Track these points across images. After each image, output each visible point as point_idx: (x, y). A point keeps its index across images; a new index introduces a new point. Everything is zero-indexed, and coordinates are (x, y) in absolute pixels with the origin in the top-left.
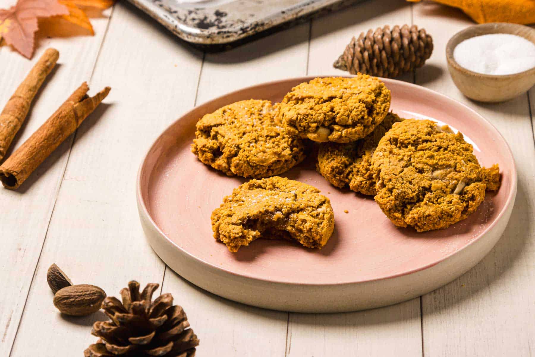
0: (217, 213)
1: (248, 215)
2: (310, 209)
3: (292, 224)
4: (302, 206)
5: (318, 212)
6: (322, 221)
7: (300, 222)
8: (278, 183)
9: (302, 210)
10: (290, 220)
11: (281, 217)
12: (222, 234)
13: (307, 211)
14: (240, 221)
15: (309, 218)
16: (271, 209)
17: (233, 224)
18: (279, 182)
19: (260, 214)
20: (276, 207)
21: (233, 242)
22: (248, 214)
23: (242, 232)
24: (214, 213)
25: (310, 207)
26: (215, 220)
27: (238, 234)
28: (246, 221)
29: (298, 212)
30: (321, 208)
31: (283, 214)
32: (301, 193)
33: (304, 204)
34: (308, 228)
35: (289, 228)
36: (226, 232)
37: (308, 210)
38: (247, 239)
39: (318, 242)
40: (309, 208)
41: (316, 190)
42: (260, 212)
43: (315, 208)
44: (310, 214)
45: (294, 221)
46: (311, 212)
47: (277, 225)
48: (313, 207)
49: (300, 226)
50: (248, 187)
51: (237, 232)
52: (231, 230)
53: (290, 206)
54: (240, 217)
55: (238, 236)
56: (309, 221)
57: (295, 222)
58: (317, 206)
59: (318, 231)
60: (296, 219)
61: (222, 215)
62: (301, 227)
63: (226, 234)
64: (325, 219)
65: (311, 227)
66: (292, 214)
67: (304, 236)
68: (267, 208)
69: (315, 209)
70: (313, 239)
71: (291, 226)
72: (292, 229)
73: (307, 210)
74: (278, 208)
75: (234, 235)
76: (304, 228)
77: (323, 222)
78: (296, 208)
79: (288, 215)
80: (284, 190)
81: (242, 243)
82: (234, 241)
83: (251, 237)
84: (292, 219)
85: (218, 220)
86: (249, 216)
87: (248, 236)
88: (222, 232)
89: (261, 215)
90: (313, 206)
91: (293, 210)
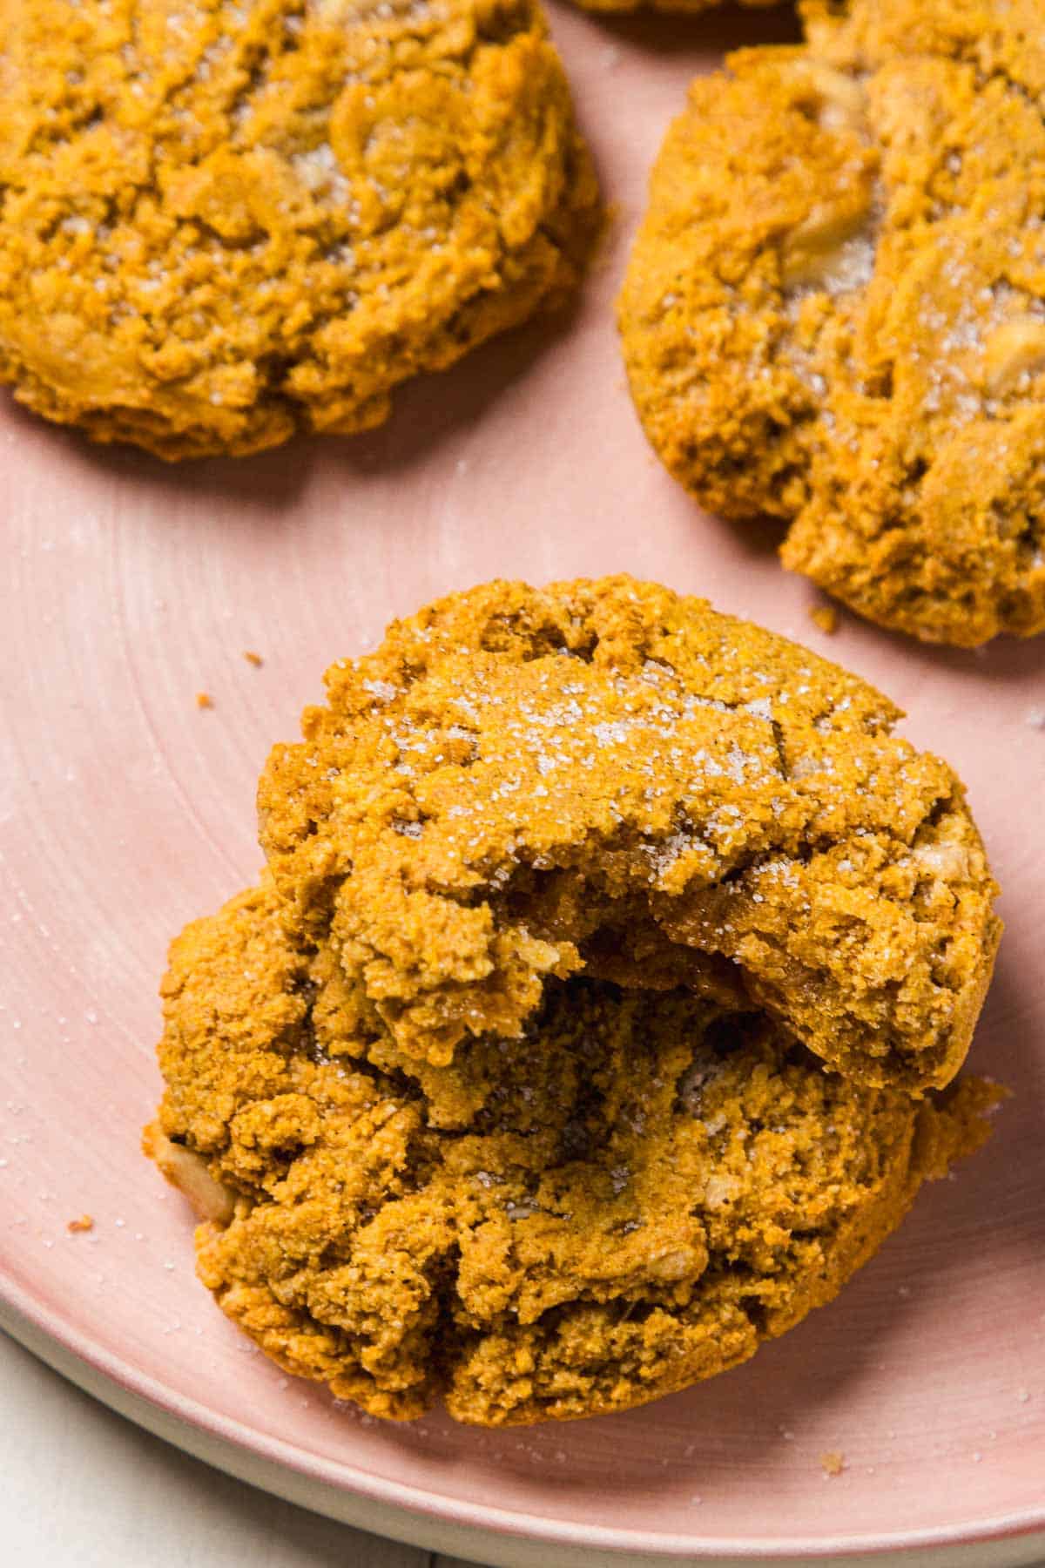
0: (303, 780)
1: (521, 841)
2: (876, 843)
3: (766, 928)
4: (831, 820)
5: (924, 871)
6: (945, 933)
7: (823, 929)
8: (666, 633)
9: (826, 843)
10: (757, 898)
11: (712, 874)
12: (363, 938)
13: (860, 857)
14: (475, 879)
15: (878, 913)
16: (656, 819)
17: (431, 888)
18: (670, 626)
19: (590, 845)
20: (679, 805)
21: (430, 1001)
22: (517, 832)
23: (492, 953)
24: (284, 769)
25: (874, 830)
26: (292, 824)
27: (469, 960)
28: (503, 875)
29: (805, 853)
30: (932, 840)
31: (717, 856)
32: (806, 721)
33: (842, 813)
34: (879, 979)
35: (749, 950)
36: (391, 933)
37: (867, 852)
38: (515, 993)
39: (920, 1064)
40: (871, 840)
41: (883, 707)
42: (593, 832)
43: (904, 841)
44: (879, 877)
45: (781, 908)
46: (884, 866)
47: (675, 917)
48: (887, 829)
49: (820, 952)
50: (483, 624)
51: (463, 951)
52: (426, 930)
53: (767, 816)
54: (476, 848)
55: (467, 975)
56: (886, 935)
57: (791, 917)
58: (913, 832)
59: (936, 1005)
60: (801, 899)
61: (348, 810)
62: (835, 961)
63: (393, 946)
64: (967, 924)
65: (900, 978)
66: (773, 867)
67: (841, 1013)
68: (627, 808)
69: (903, 848)
70: (888, 1042)
71: (762, 936)
72: (768, 962)
73: (859, 849)
74: (690, 814)
75: (446, 965)
76: (850, 971)
77: (949, 939)
78: (795, 829)
79: (743, 865)
80: (706, 685)
81: (488, 1020)
82: (440, 1001)
83: (536, 983)
84: (775, 900)
85: (312, 828)
86: (526, 847)
87: (520, 977)
88: (364, 925)
89: (595, 850)
90: (896, 827)
91: (777, 842)
